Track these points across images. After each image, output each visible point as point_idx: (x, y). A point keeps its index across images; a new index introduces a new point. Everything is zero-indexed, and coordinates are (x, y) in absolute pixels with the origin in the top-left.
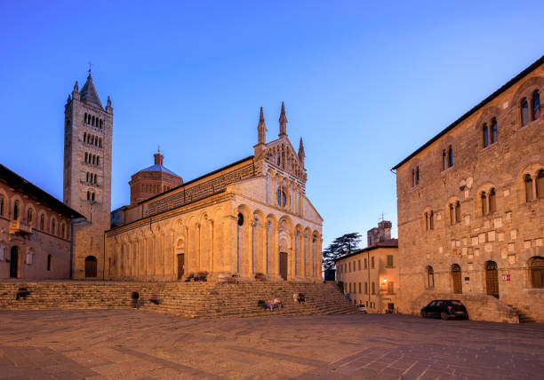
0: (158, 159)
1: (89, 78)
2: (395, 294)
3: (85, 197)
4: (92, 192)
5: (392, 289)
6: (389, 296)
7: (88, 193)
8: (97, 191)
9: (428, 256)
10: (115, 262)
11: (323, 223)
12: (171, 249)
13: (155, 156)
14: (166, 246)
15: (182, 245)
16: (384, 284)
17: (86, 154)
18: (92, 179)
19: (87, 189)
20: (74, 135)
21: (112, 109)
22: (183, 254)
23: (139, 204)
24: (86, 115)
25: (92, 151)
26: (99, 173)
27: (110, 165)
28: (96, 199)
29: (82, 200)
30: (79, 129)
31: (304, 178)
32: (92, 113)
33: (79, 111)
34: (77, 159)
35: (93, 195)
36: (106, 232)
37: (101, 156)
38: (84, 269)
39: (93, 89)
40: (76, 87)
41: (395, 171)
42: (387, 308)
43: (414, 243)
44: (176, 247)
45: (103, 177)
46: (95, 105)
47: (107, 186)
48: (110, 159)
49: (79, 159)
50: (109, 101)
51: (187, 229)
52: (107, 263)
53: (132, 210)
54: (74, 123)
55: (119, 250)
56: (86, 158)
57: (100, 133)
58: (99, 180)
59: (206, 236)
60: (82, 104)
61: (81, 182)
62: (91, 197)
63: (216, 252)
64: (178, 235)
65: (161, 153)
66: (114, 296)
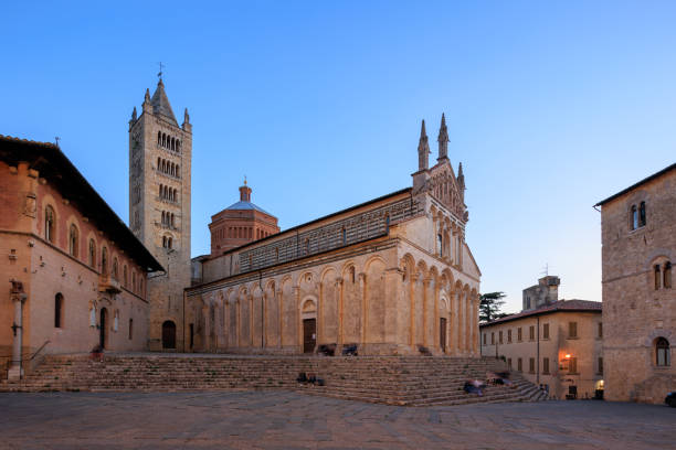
0: (245, 192)
1: (160, 84)
2: (579, 374)
3: (160, 244)
4: (168, 237)
5: (575, 366)
6: (571, 377)
7: (164, 238)
8: (175, 235)
9: (660, 324)
10: (200, 329)
11: (481, 279)
12: (294, 313)
13: (241, 189)
14: (286, 308)
15: (312, 308)
16: (564, 360)
17: (161, 186)
18: (168, 219)
19: (162, 233)
20: (146, 161)
21: (190, 126)
22: (314, 320)
23: (226, 253)
24: (160, 133)
25: (169, 182)
26: (177, 212)
27: (189, 201)
28: (173, 247)
29: (157, 248)
30: (153, 152)
31: (465, 218)
32: (168, 132)
33: (152, 129)
34: (150, 193)
35: (170, 240)
36: (186, 289)
37: (178, 189)
38: (161, 338)
39: (165, 99)
40: (147, 96)
41: (599, 208)
42: (567, 392)
43: (633, 307)
44: (301, 310)
45: (181, 217)
46: (170, 121)
47: (185, 230)
48: (189, 194)
49: (154, 193)
50: (187, 116)
51: (321, 286)
52: (188, 331)
53: (214, 261)
54: (146, 144)
55: (207, 312)
56: (161, 192)
57: (176, 158)
58: (177, 221)
59: (352, 296)
60: (155, 119)
61: (156, 224)
62: (167, 242)
63: (371, 317)
64: (306, 295)
65: (248, 185)
66: (256, 374)
